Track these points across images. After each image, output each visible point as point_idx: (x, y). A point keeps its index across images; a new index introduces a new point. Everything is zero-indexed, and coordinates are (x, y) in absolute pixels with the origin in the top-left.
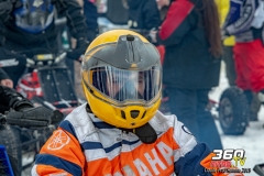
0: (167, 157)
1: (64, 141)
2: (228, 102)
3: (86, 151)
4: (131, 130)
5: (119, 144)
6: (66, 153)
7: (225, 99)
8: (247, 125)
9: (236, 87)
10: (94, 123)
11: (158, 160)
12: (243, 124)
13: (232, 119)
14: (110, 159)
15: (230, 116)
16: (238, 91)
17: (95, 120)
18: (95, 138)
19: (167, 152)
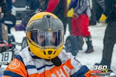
0: (67, 73)
1: (17, 65)
2: (69, 42)
3: (28, 70)
4: (49, 60)
5: (44, 67)
6: (18, 70)
7: (68, 40)
8: (78, 52)
9: (73, 35)
10: (32, 56)
11: (62, 74)
12: (76, 51)
13: (71, 49)
14: (40, 73)
15: (70, 48)
16: (74, 37)
17: (33, 55)
18: (32, 64)
19: (67, 70)
